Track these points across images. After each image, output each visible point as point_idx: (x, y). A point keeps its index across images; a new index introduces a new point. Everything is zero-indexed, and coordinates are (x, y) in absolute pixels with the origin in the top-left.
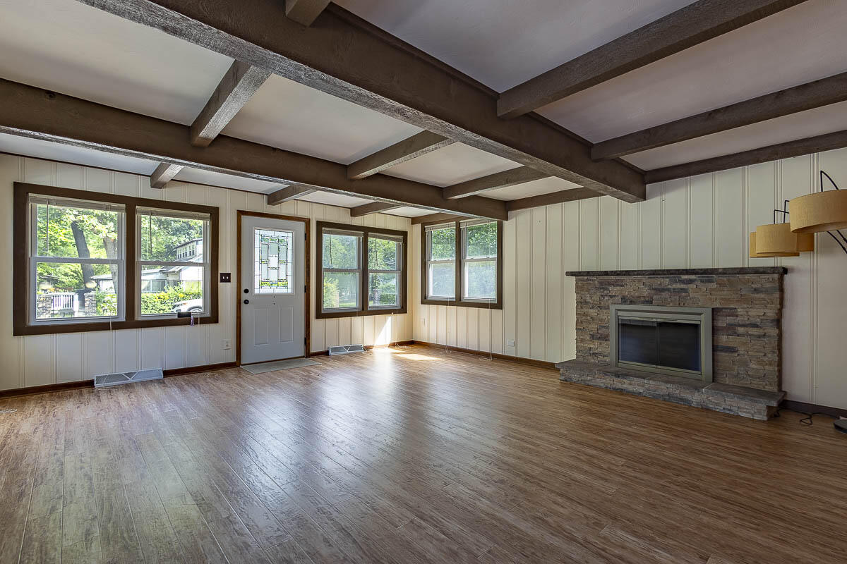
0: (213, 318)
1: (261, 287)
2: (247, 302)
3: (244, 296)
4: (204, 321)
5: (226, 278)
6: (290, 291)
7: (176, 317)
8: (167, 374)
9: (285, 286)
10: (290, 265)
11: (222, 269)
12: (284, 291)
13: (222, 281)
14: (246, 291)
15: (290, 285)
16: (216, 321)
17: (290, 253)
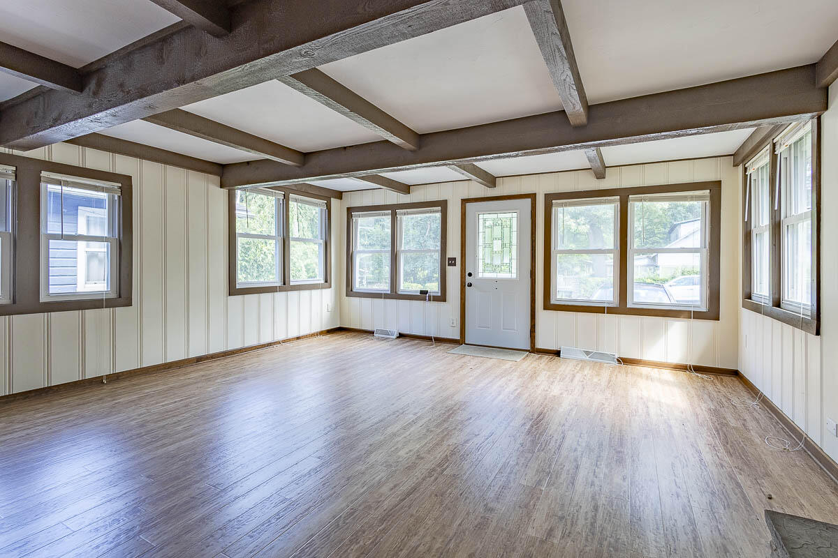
0: (442, 298)
1: (484, 271)
2: (470, 285)
3: (468, 280)
4: (436, 299)
5: (452, 262)
6: (514, 276)
7: (419, 294)
8: (401, 336)
9: (510, 272)
10: (514, 249)
11: (450, 255)
12: (507, 276)
13: (449, 265)
14: (470, 275)
15: (514, 270)
16: (444, 300)
17: (514, 235)
